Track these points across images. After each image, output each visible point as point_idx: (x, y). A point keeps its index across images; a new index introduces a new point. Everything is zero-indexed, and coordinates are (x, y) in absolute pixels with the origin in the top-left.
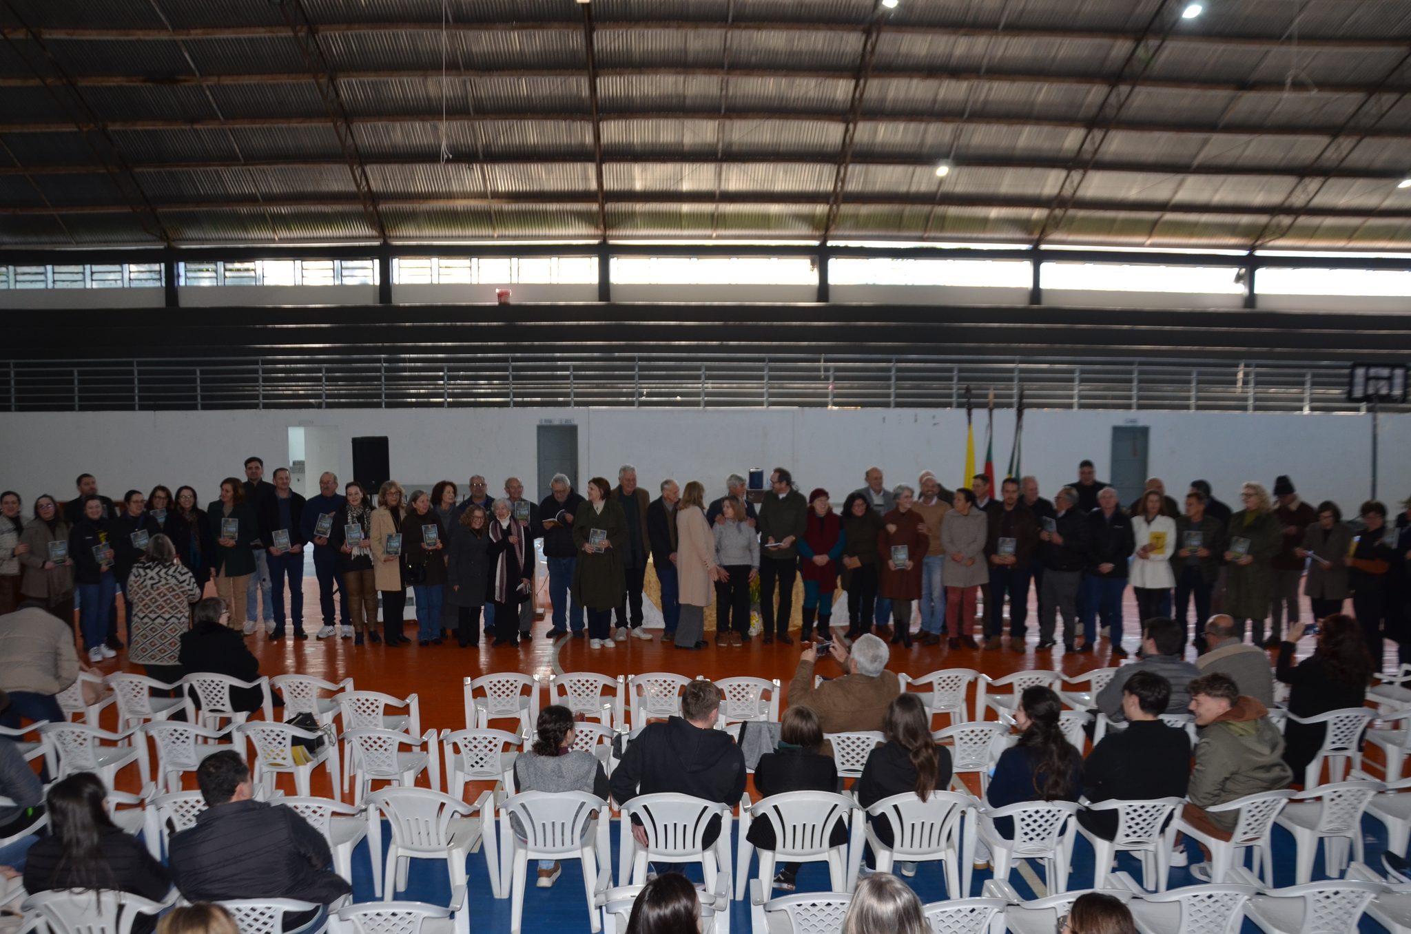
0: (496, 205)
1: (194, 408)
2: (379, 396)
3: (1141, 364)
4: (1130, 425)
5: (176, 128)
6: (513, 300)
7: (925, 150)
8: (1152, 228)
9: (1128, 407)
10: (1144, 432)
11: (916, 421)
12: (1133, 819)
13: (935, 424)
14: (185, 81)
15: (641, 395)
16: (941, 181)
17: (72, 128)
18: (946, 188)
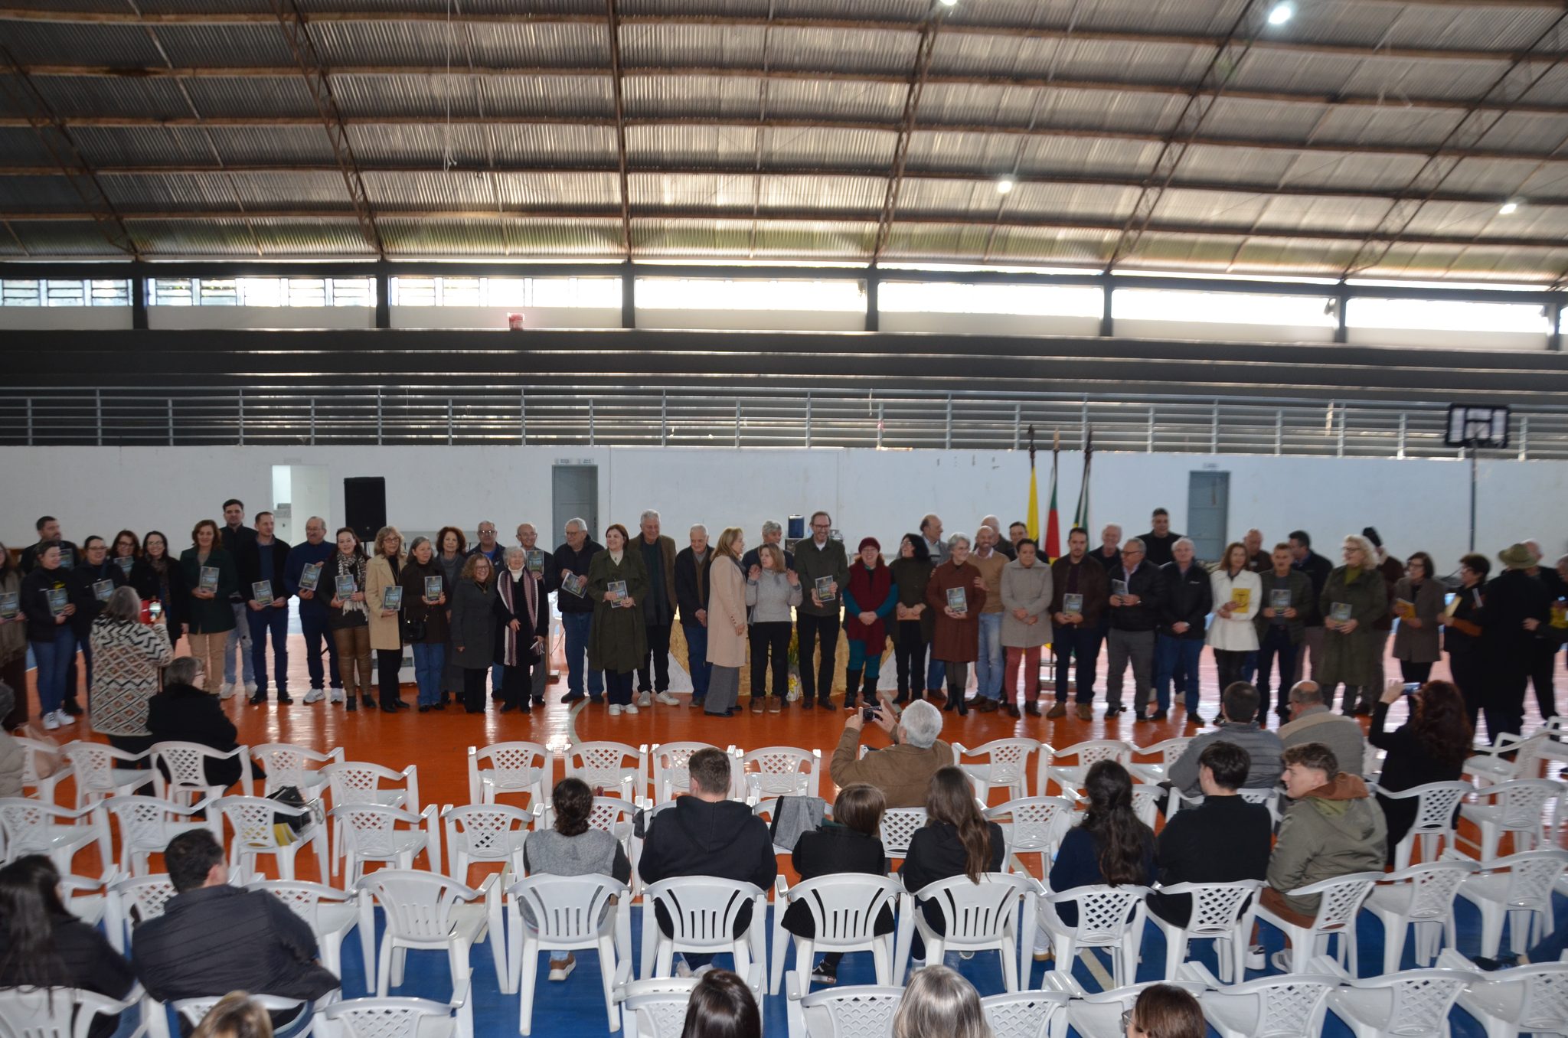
0: (508, 219)
1: (165, 443)
2: (375, 432)
3: (1221, 402)
4: (1208, 470)
5: (145, 126)
6: (526, 326)
7: (986, 164)
8: (1234, 253)
9: (1208, 450)
10: (1225, 477)
11: (974, 464)
12: (1207, 904)
13: (993, 468)
14: (155, 73)
15: (669, 432)
16: (1004, 199)
17: (24, 124)
18: (1009, 206)
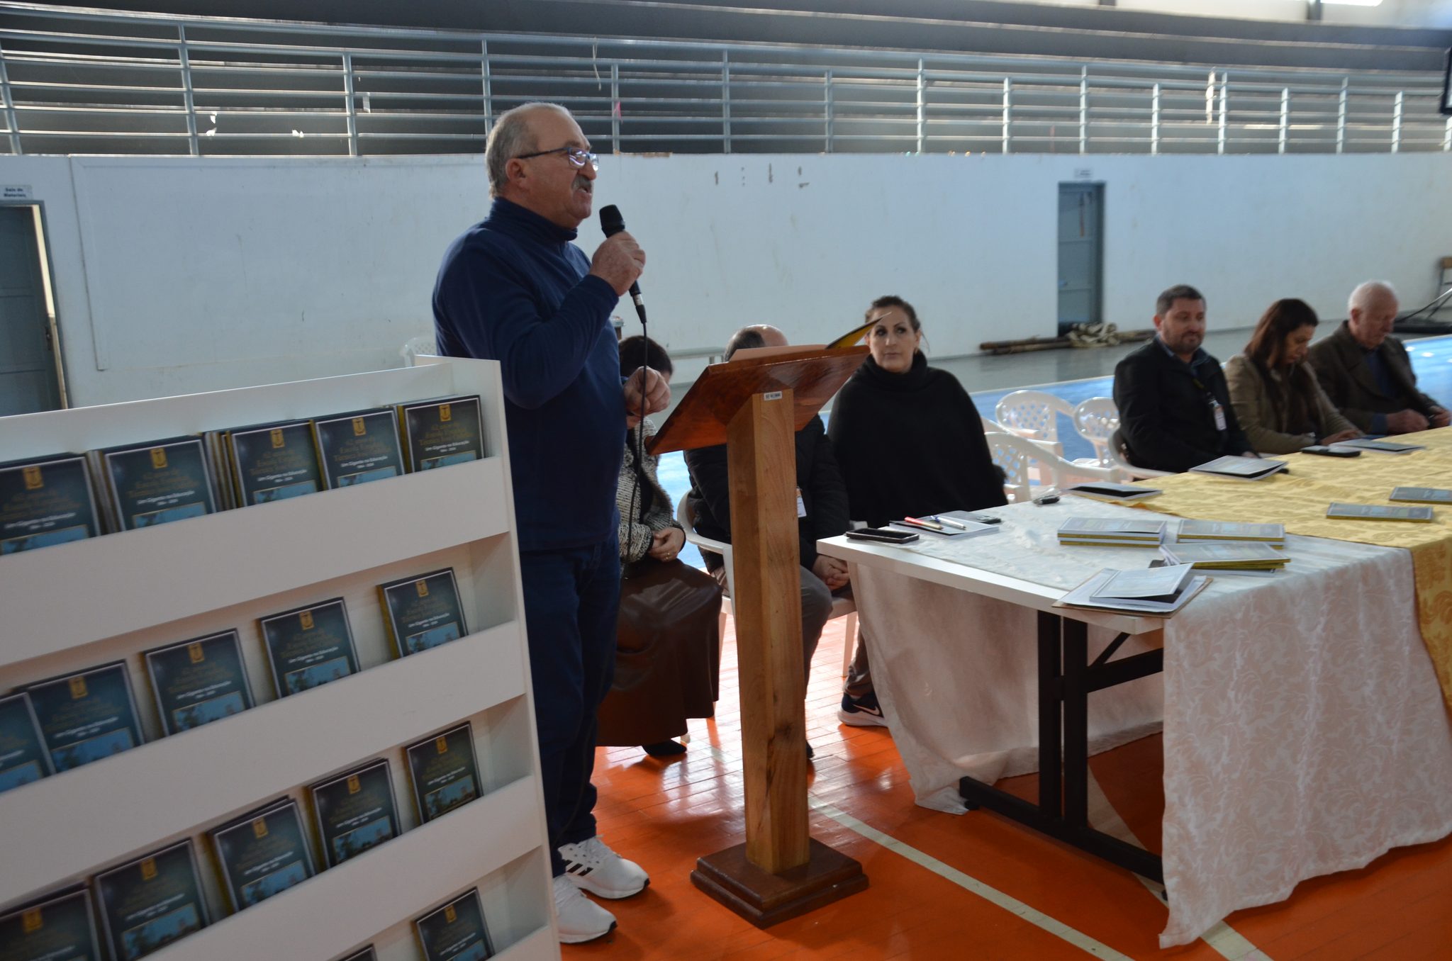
4: (1080, 180)
9: (1072, 149)
10: (1098, 191)
11: (771, 180)
13: (801, 186)
15: (204, 124)
